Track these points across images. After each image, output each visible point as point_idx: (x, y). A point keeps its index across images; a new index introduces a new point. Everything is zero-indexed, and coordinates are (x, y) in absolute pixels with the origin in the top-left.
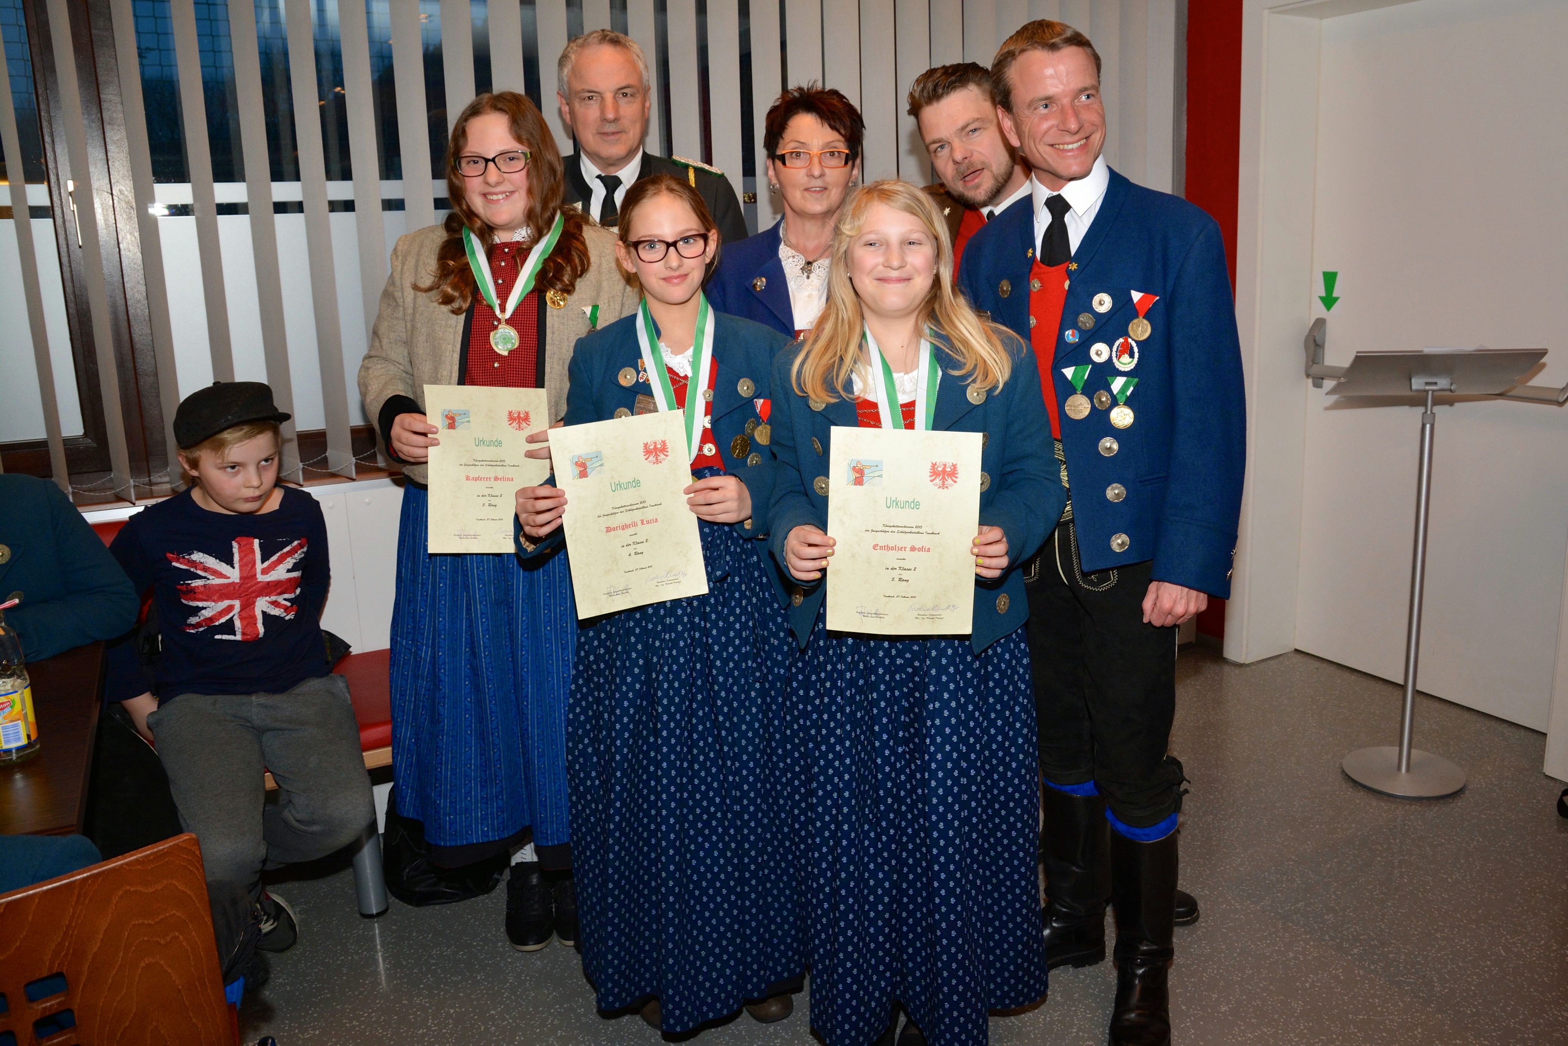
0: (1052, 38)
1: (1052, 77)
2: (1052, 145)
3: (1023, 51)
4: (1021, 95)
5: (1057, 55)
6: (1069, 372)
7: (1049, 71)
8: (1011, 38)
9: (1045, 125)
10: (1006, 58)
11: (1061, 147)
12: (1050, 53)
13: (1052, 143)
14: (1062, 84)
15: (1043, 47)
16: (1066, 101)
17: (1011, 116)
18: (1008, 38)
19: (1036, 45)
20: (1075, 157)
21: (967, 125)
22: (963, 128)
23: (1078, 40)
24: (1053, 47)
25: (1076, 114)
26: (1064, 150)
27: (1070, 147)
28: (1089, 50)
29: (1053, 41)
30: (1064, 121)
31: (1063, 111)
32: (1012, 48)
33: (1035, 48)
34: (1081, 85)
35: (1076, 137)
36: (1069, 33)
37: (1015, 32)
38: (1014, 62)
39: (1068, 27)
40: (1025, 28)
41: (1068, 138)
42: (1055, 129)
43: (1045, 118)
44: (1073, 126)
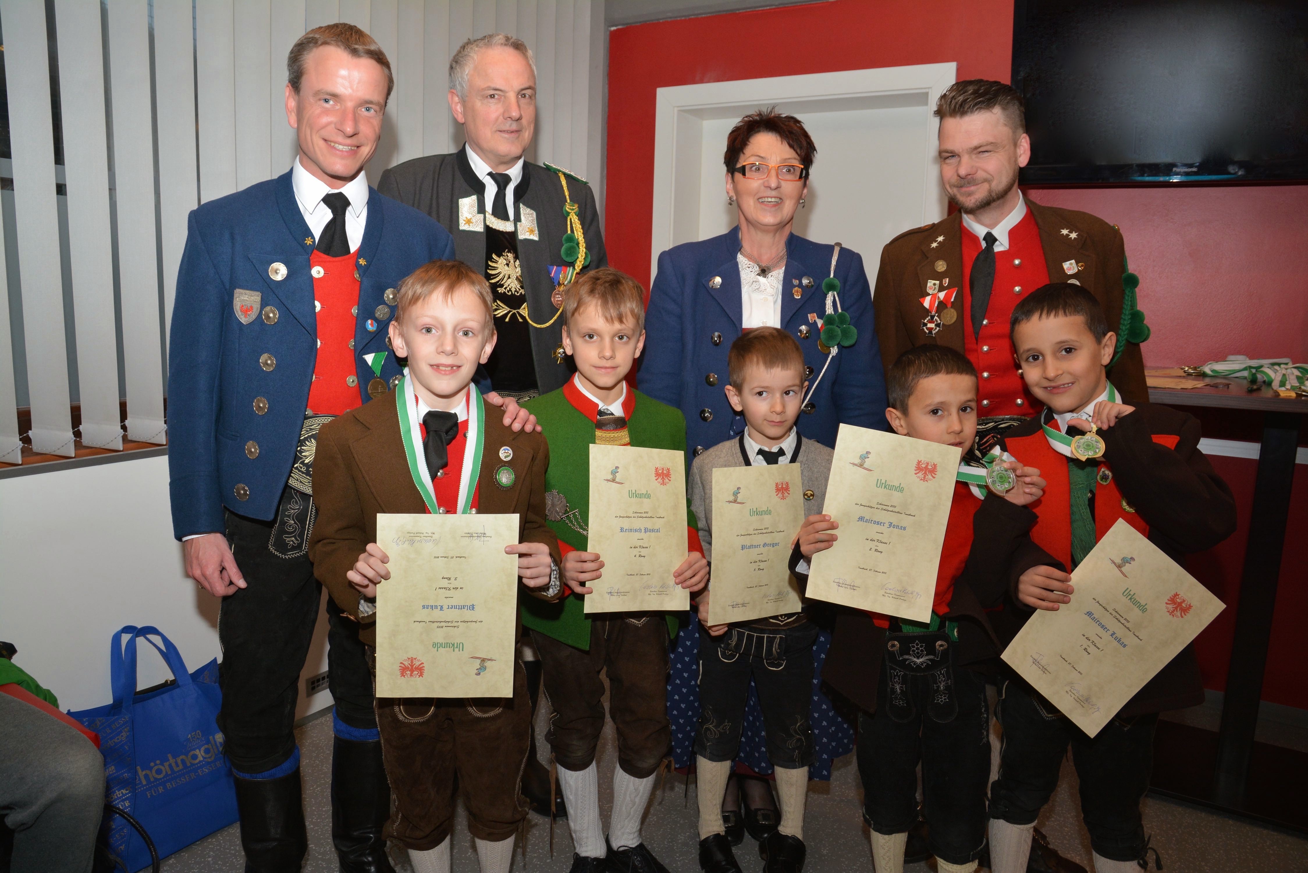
0: (356, 44)
1: (343, 77)
2: (325, 140)
3: (325, 43)
4: (310, 82)
5: (356, 61)
6: (369, 358)
7: (343, 72)
8: (320, 28)
9: (325, 120)
10: (309, 42)
11: (332, 144)
12: (350, 56)
13: (326, 138)
14: (351, 88)
15: (346, 48)
16: (350, 104)
17: (297, 97)
18: (318, 26)
19: (340, 43)
20: (343, 158)
21: (980, 147)
22: (976, 148)
23: (380, 58)
24: (354, 52)
25: (356, 120)
26: (334, 147)
27: (341, 147)
28: (386, 71)
29: (356, 46)
30: (343, 120)
31: (344, 113)
32: (317, 36)
33: (338, 46)
34: (368, 97)
35: (349, 141)
36: (373, 47)
37: (326, 25)
38: (315, 50)
39: (375, 43)
40: (336, 26)
41: (340, 139)
42: (333, 126)
43: (326, 112)
44: (349, 130)
